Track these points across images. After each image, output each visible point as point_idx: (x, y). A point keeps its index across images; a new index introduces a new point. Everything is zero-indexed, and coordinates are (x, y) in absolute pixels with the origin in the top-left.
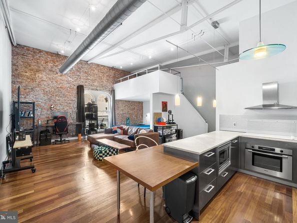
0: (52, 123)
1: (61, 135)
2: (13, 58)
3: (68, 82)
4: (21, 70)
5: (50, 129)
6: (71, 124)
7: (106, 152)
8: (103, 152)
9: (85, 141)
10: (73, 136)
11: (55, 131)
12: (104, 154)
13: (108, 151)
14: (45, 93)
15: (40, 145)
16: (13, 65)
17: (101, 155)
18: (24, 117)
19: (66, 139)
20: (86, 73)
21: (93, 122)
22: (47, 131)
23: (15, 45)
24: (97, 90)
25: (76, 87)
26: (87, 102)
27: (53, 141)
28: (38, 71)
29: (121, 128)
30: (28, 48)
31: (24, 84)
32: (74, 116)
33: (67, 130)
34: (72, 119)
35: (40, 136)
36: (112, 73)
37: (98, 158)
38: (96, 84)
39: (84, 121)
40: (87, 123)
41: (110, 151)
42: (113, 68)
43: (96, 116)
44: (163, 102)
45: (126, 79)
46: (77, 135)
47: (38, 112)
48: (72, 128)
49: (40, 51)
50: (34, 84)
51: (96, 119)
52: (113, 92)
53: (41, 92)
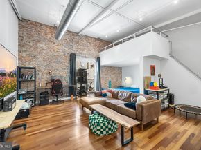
0: (50, 86)
1: (57, 96)
2: (19, 31)
3: (63, 51)
4: (25, 40)
5: (49, 91)
6: (66, 86)
7: (104, 125)
8: (102, 125)
9: (77, 101)
10: (67, 96)
11: (52, 93)
12: (102, 128)
13: (107, 124)
14: (45, 60)
15: (40, 105)
16: (20, 36)
17: (99, 128)
18: (27, 81)
19: (62, 99)
20: (77, 43)
21: (83, 85)
22: (46, 92)
23: (21, 19)
24: (85, 57)
25: (69, 55)
26: (77, 67)
27: (50, 101)
28: (39, 41)
29: (110, 92)
30: (32, 22)
31: (28, 53)
32: (68, 79)
33: (62, 92)
34: (66, 82)
35: (41, 98)
36: (98, 43)
37: (95, 132)
38: (85, 52)
39: (75, 84)
40: (78, 85)
41: (109, 123)
42: (98, 39)
43: (86, 79)
44: (151, 66)
45: (112, 46)
46: (70, 96)
47: (39, 76)
48: (66, 90)
49: (41, 25)
50: (36, 53)
51: (86, 82)
52: (98, 59)
53: (42, 59)
